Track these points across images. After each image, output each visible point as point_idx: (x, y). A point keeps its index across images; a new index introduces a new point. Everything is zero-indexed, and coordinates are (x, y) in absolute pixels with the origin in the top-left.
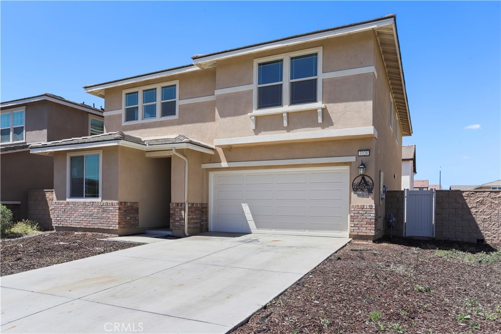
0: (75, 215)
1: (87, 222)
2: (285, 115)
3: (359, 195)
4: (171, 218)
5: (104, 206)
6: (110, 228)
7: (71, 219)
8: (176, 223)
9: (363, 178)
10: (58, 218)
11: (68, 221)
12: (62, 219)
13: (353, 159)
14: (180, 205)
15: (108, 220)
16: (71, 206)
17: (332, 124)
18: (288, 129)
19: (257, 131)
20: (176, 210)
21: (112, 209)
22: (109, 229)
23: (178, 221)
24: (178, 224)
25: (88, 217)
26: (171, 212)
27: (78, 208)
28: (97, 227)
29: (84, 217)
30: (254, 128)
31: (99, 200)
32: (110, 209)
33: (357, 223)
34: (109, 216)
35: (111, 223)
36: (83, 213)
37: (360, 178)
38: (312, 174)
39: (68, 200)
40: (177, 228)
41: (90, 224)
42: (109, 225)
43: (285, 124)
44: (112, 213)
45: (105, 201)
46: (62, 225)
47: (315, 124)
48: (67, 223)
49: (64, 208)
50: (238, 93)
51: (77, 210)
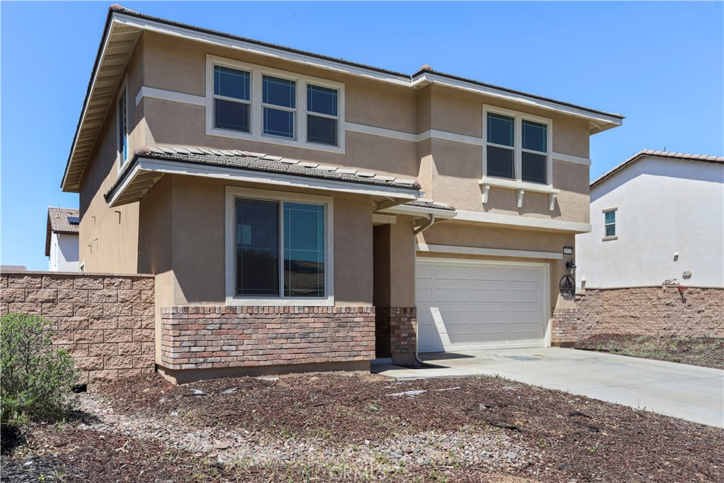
0: (254, 336)
1: (296, 351)
2: (522, 192)
3: (566, 298)
4: (391, 335)
5: (341, 315)
6: (356, 359)
7: (240, 348)
8: (402, 343)
9: (568, 279)
10: (194, 349)
11: (233, 354)
12: (210, 349)
13: (559, 256)
14: (408, 310)
15: (351, 344)
16: (242, 316)
17: (560, 215)
18: (521, 211)
19: (487, 207)
20: (402, 319)
21: (361, 319)
22: (354, 361)
23: (406, 338)
24: (406, 343)
25: (298, 340)
26: (393, 323)
27: (266, 321)
28: (324, 360)
29: (284, 341)
30: (486, 202)
31: (329, 302)
32: (356, 320)
33: (564, 329)
34: (354, 334)
35: (359, 348)
36: (282, 331)
37: (565, 278)
38: (511, 269)
39: (231, 301)
40: (403, 351)
41: (301, 356)
42: (354, 353)
43: (520, 204)
44: (361, 329)
45: (343, 305)
46: (210, 366)
47: (544, 211)
48: (229, 359)
49: (217, 321)
50: (462, 145)
51: (260, 325)
